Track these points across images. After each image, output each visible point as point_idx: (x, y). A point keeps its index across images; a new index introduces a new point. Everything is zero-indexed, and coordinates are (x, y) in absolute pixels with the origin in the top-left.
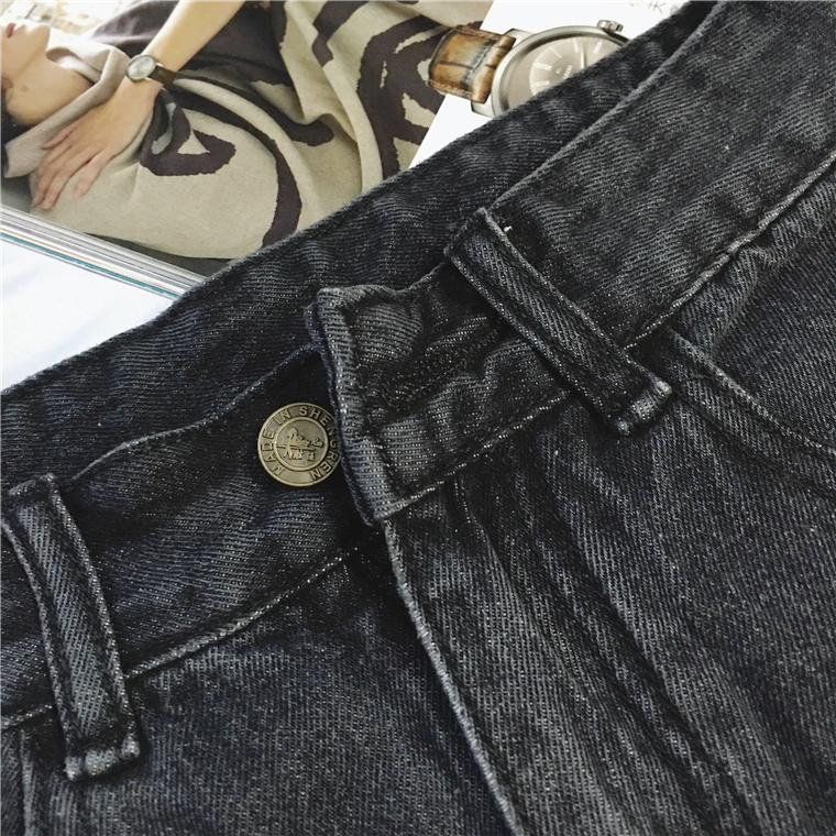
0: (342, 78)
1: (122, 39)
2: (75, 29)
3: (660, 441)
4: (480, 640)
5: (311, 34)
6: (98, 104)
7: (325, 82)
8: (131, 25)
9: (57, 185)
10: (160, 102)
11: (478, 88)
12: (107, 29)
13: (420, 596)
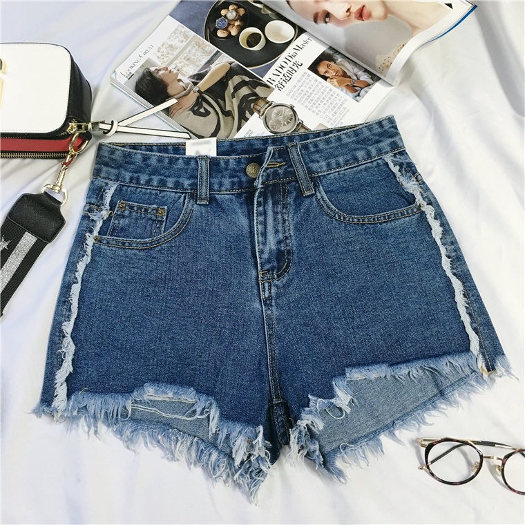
0: (236, 103)
1: (193, 80)
2: (184, 75)
5: (232, 90)
6: (186, 95)
7: (232, 103)
8: (196, 77)
9: (174, 112)
10: (198, 98)
11: (262, 112)
12: (190, 77)
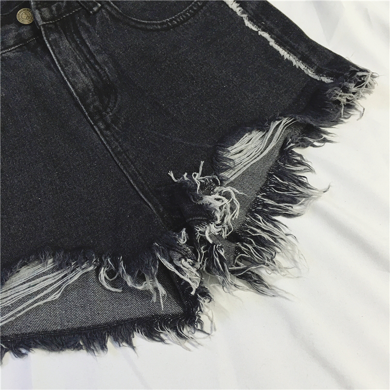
3: (98, 15)
4: (59, 47)
13: (48, 40)
